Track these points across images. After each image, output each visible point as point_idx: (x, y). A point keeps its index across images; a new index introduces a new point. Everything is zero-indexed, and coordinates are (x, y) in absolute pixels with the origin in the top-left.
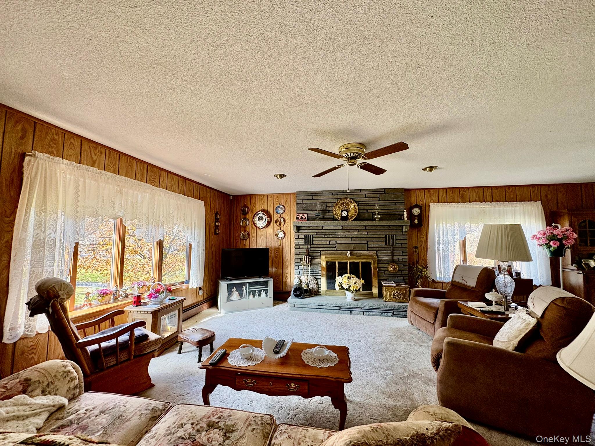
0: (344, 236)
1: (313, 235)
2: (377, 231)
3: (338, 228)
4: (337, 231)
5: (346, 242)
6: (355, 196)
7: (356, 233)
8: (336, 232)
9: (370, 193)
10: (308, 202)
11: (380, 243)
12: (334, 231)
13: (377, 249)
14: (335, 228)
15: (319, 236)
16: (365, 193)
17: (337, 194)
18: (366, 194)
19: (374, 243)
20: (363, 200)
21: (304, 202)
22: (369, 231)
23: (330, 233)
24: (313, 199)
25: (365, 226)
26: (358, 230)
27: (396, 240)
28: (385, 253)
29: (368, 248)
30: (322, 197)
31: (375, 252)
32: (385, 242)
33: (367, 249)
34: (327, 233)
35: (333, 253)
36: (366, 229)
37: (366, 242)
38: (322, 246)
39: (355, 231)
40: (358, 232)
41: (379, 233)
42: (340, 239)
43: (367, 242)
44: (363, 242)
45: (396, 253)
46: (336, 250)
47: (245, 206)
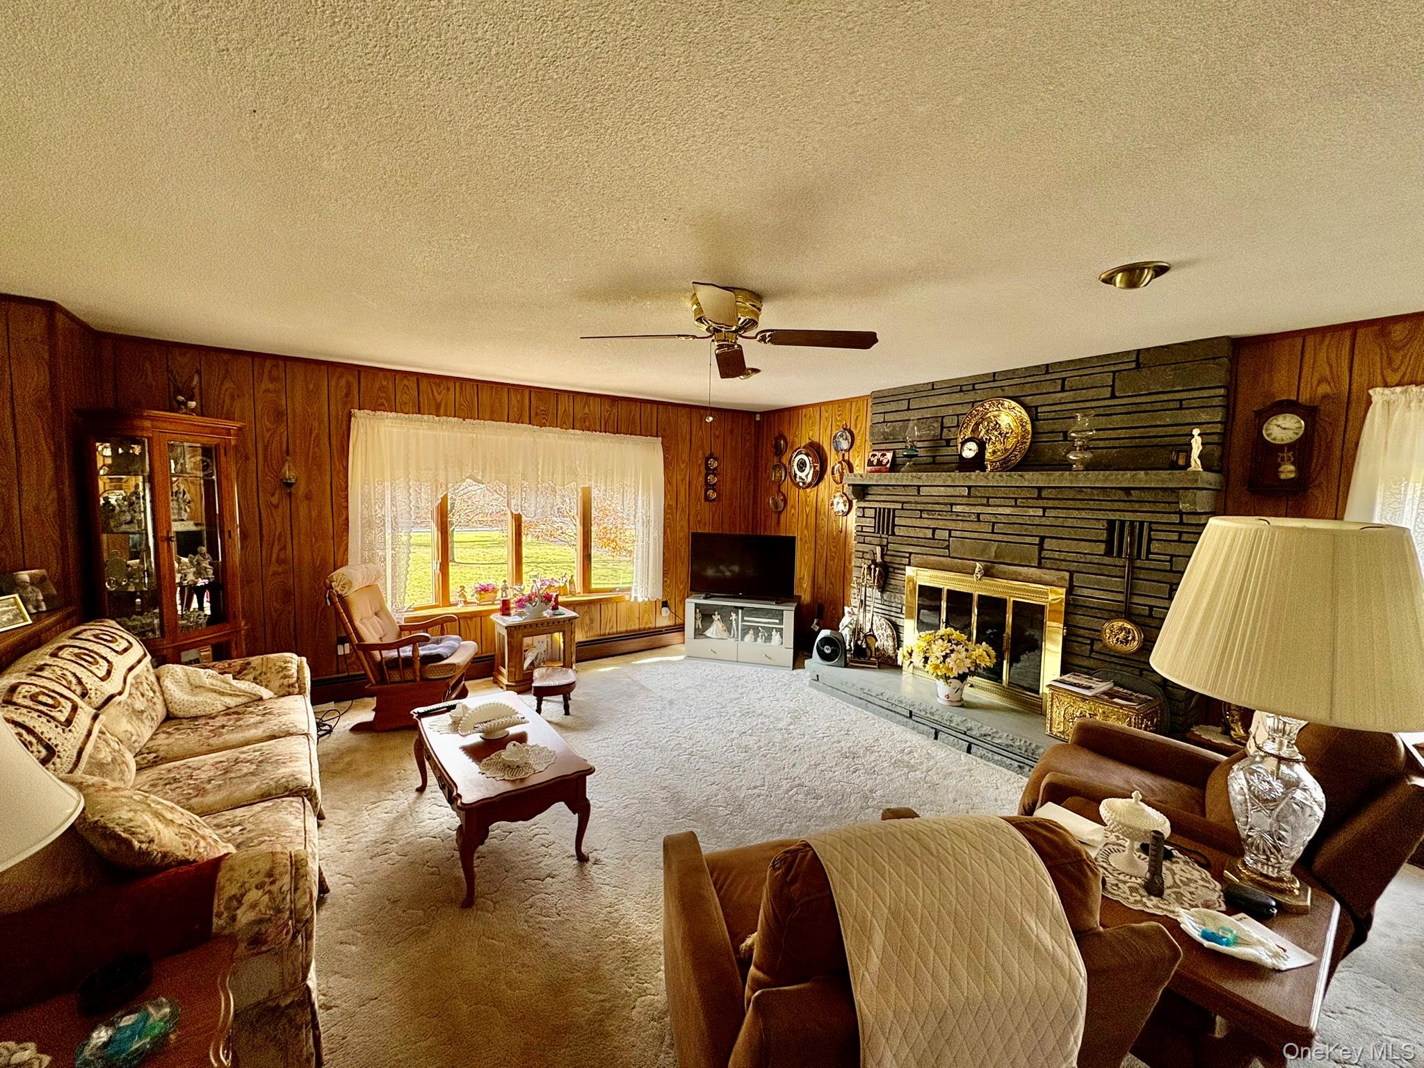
0: (973, 518)
1: (894, 510)
2: (1079, 505)
3: (957, 491)
4: (953, 500)
5: (976, 535)
6: (1028, 390)
7: (1008, 511)
8: (952, 505)
9: (1080, 372)
10: (898, 417)
11: (1085, 547)
12: (946, 500)
13: (1073, 567)
14: (950, 491)
15: (908, 513)
16: (1064, 375)
17: (974, 389)
18: (1064, 380)
19: (1064, 545)
20: (1054, 399)
21: (889, 417)
22: (1050, 503)
23: (937, 507)
24: (909, 409)
25: (1040, 489)
26: (1016, 499)
27: (1150, 540)
28: (1098, 582)
29: (1040, 559)
30: (932, 402)
31: (1067, 575)
32: (1103, 546)
33: (1040, 563)
34: (929, 507)
35: (941, 562)
36: (1039, 497)
37: (1037, 540)
38: (915, 541)
39: (1008, 502)
40: (1016, 506)
41: (1084, 514)
42: (960, 525)
43: (1042, 539)
44: (1028, 540)
45: (1143, 586)
46: (949, 556)
47: (782, 436)
